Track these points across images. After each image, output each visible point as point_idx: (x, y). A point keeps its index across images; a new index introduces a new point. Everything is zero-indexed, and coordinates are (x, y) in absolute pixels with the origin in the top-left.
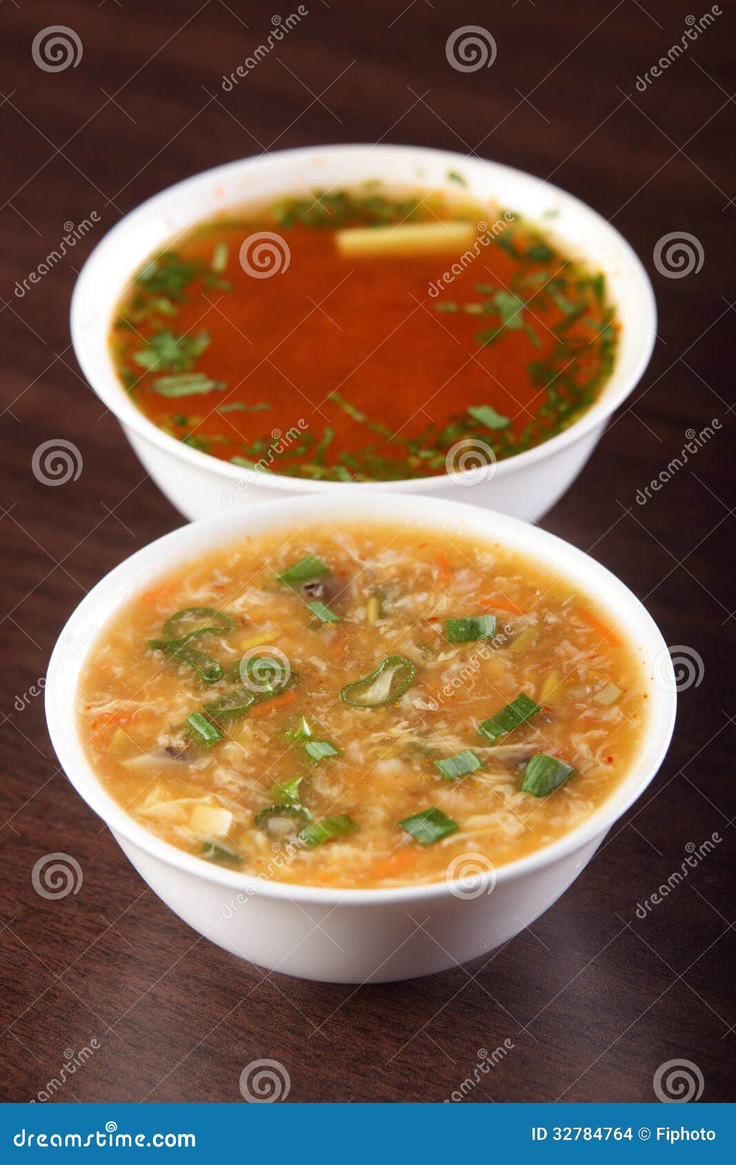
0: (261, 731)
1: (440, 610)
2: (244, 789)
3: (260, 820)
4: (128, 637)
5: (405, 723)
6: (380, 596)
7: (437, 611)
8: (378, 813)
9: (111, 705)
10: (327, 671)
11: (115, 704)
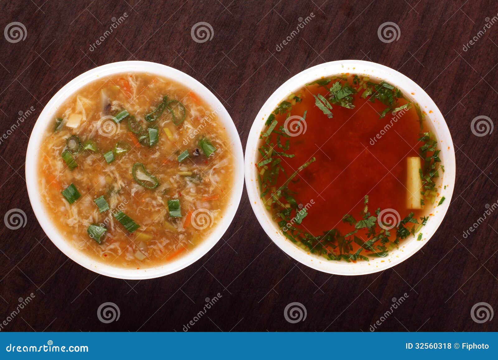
0: (120, 136)
1: (186, 197)
2: (91, 131)
3: (74, 137)
4: (170, 88)
5: (124, 185)
6: (193, 176)
7: (185, 196)
8: (78, 177)
9: (134, 84)
10: (151, 158)
11: (134, 86)
